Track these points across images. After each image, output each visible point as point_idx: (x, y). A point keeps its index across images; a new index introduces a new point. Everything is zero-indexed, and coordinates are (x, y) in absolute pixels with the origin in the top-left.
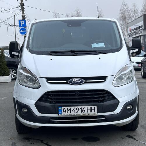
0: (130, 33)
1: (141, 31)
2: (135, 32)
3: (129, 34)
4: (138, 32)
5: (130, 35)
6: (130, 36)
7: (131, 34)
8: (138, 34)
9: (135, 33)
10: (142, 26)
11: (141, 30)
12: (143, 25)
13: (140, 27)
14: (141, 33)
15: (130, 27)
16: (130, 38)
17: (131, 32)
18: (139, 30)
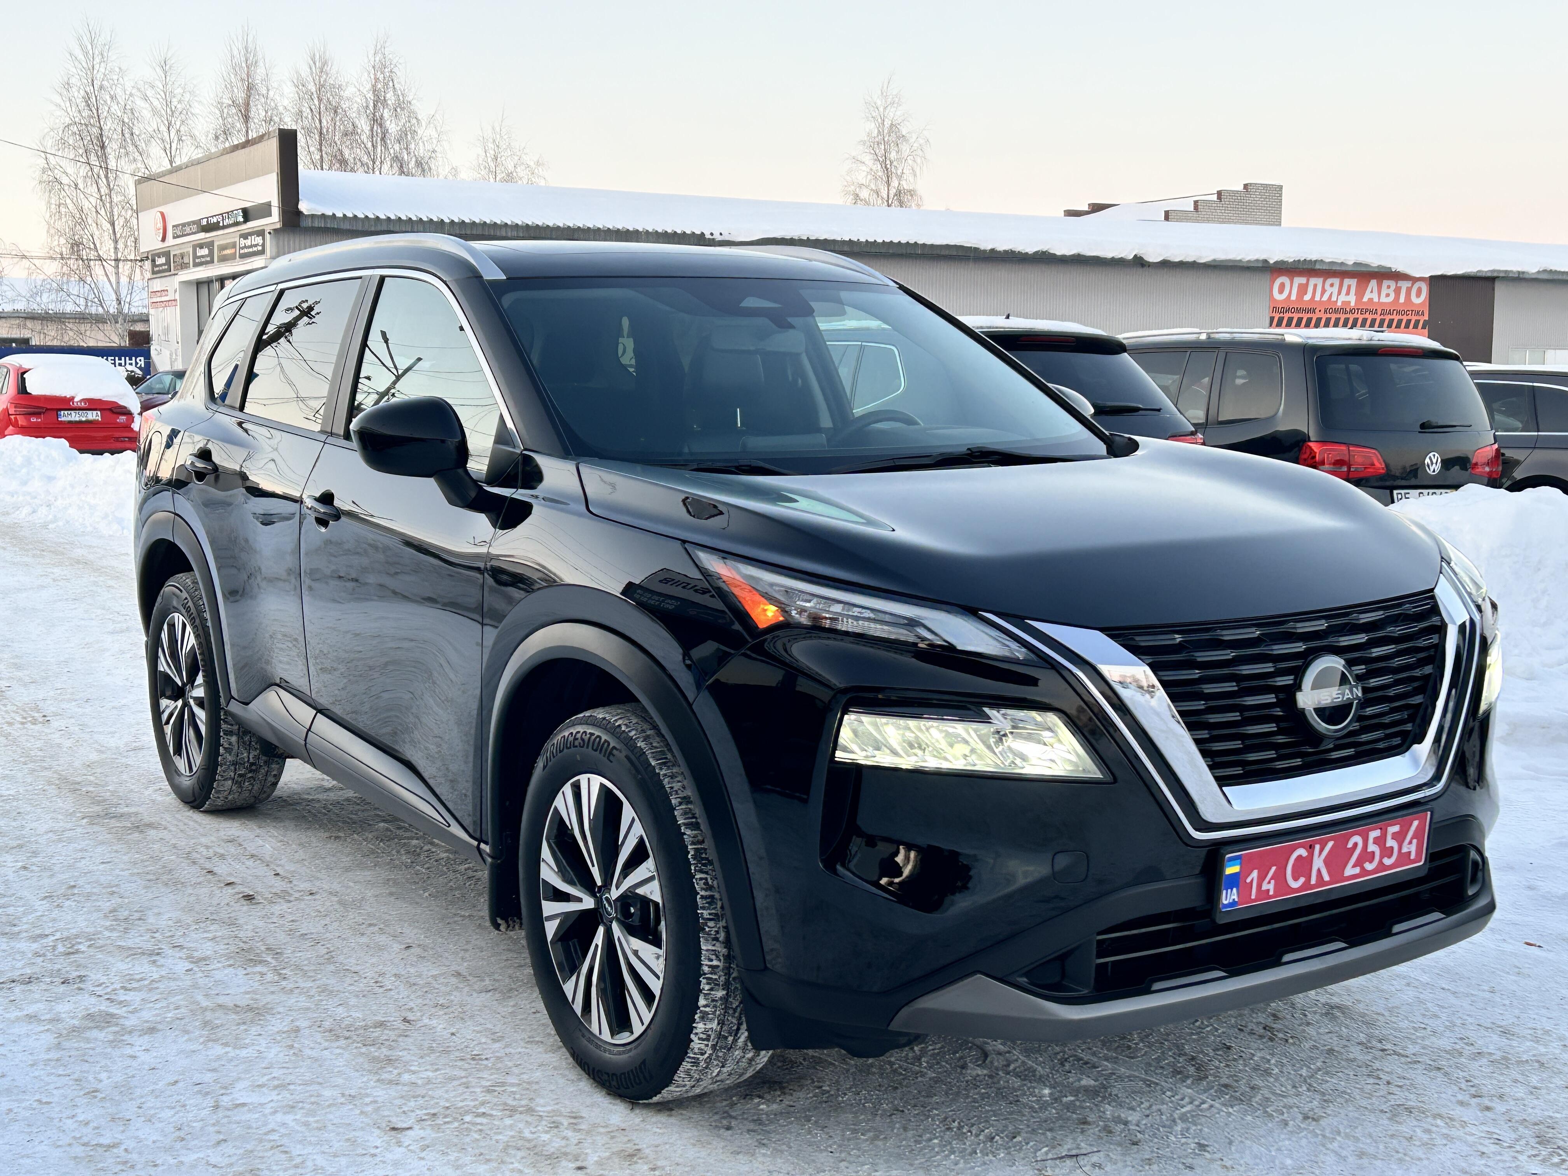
0: (161, 245)
1: (259, 240)
2: (210, 245)
3: (151, 257)
4: (234, 245)
5: (161, 261)
6: (157, 272)
7: (167, 254)
8: (232, 257)
9: (205, 252)
10: (264, 210)
11: (261, 233)
12: (275, 202)
13: (247, 215)
14: (262, 252)
15: (162, 209)
16: (158, 285)
17: (170, 241)
18: (245, 236)
